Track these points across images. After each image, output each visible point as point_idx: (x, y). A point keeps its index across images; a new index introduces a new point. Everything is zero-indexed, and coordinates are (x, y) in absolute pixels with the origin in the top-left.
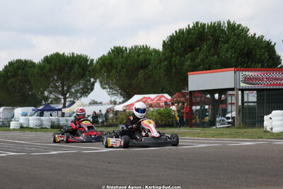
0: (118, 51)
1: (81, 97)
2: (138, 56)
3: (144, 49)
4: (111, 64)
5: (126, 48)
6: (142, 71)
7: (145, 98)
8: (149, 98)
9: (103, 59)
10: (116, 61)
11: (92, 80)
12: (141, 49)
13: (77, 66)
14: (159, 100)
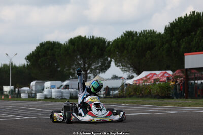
0: (129, 35)
1: (100, 73)
2: (146, 39)
3: (151, 33)
4: (123, 46)
5: (136, 32)
6: (149, 51)
7: (151, 74)
8: (155, 74)
9: (116, 42)
10: (127, 43)
11: (109, 59)
12: (149, 33)
13: (96, 47)
14: (163, 76)
